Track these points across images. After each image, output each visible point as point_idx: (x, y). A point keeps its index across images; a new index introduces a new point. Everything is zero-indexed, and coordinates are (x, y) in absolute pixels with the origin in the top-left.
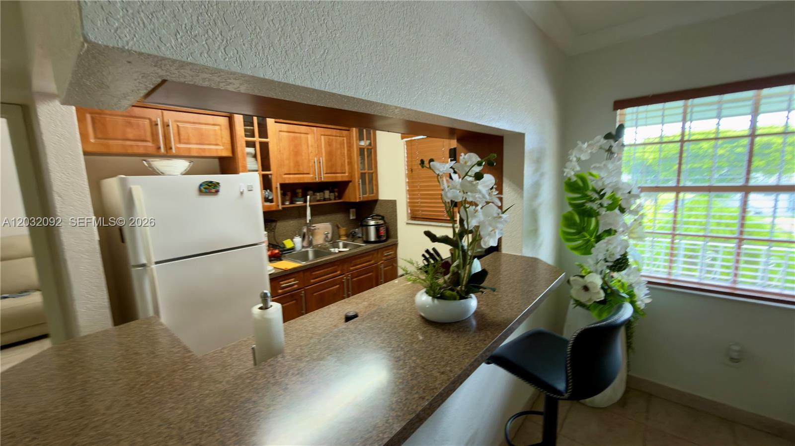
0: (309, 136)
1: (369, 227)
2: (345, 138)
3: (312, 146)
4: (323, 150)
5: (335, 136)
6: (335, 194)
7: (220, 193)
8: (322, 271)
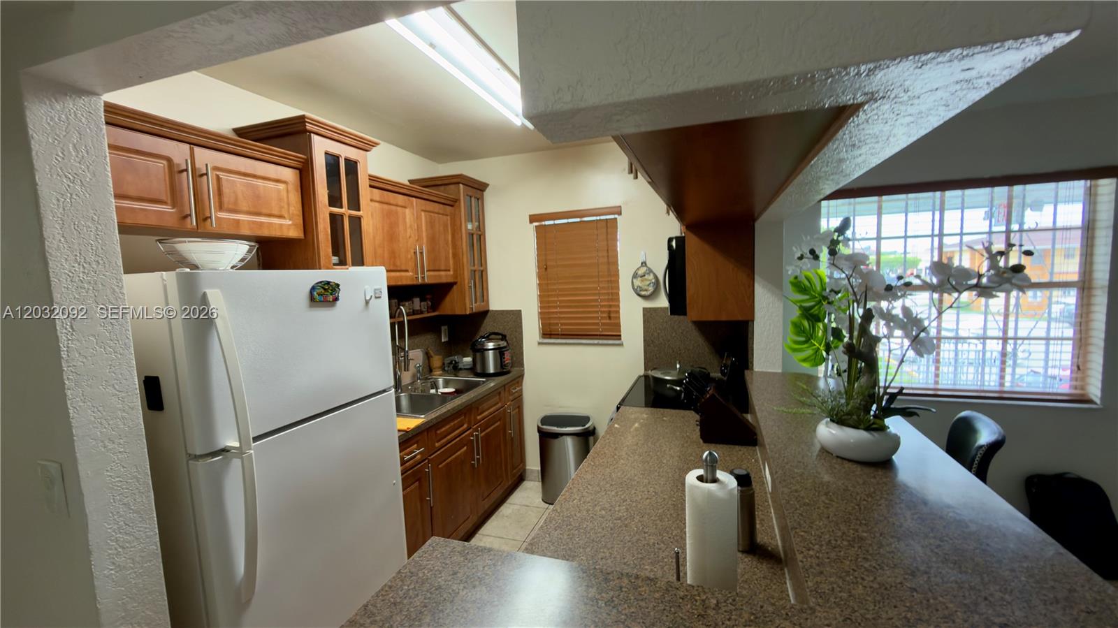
0: (407, 211)
1: (486, 352)
2: (449, 218)
3: (411, 227)
4: (424, 234)
5: (438, 213)
6: (429, 303)
7: (338, 303)
8: (447, 427)
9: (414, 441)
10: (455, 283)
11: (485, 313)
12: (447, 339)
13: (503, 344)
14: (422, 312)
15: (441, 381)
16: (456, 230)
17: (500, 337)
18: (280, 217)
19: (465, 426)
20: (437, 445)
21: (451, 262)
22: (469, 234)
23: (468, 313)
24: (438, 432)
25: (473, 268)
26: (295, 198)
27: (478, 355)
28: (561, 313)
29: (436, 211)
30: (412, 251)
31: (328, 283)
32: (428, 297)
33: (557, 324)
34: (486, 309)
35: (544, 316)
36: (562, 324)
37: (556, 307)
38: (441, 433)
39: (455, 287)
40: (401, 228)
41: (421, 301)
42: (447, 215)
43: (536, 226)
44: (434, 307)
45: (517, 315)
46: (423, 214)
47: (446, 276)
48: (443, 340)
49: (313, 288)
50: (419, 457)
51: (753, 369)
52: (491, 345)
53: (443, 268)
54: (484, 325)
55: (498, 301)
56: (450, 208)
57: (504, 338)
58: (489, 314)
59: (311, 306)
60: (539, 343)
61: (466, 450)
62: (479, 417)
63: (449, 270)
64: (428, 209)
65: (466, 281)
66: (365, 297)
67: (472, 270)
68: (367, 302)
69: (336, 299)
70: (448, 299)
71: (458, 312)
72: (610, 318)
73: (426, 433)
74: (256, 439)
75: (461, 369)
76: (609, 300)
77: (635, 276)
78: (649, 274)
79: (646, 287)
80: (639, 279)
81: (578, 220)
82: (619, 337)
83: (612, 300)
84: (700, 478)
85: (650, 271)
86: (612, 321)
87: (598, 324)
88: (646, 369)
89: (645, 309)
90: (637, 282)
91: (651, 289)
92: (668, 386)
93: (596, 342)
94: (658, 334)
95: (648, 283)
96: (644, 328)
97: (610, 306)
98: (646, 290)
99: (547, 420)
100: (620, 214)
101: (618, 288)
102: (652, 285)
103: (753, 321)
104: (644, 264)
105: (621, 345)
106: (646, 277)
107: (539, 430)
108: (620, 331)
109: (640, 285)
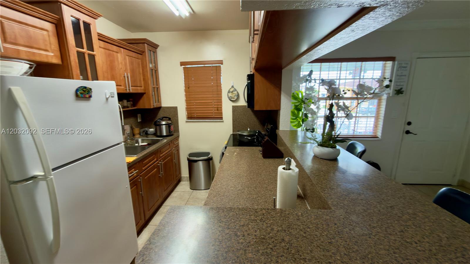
0: (119, 55)
1: (162, 126)
2: (140, 60)
3: (121, 63)
4: (128, 68)
5: (135, 58)
6: (132, 103)
7: (92, 99)
8: (147, 160)
9: (133, 167)
10: (145, 93)
11: (159, 108)
12: (140, 121)
13: (170, 122)
14: (128, 107)
15: (140, 140)
16: (144, 67)
17: (168, 119)
18: (46, 50)
19: (155, 159)
20: (143, 168)
21: (142, 83)
22: (151, 69)
23: (152, 108)
24: (144, 163)
25: (154, 86)
26: (54, 41)
27: (158, 127)
28: (196, 108)
29: (134, 56)
30: (123, 76)
31: (85, 88)
32: (131, 100)
33: (194, 113)
34: (159, 106)
35: (188, 109)
36: (197, 113)
37: (193, 105)
38: (145, 163)
39: (145, 95)
40: (116, 63)
41: (128, 101)
42: (139, 59)
43: (183, 67)
44: (134, 105)
45: (175, 109)
46: (127, 57)
47: (141, 89)
48: (139, 121)
49: (77, 90)
50: (135, 174)
51: (279, 129)
52: (164, 123)
53: (139, 85)
54: (159, 114)
55: (166, 102)
56: (140, 55)
57: (170, 119)
58: (162, 109)
59: (77, 100)
60: (187, 122)
61: (156, 170)
62: (161, 155)
63: (142, 87)
64: (129, 55)
65: (151, 92)
66: (106, 96)
67: (153, 87)
68: (107, 99)
69: (90, 97)
70: (141, 101)
71: (147, 107)
72: (218, 110)
73: (138, 163)
74: (54, 170)
75: (149, 134)
76: (217, 102)
77: (229, 92)
78: (234, 91)
79: (234, 97)
80: (231, 93)
81: (203, 66)
82: (222, 118)
83: (219, 102)
84: (284, 169)
85: (235, 90)
86: (219, 112)
87: (212, 113)
88: (233, 132)
89: (233, 106)
90: (230, 95)
91: (236, 98)
92: (245, 137)
93: (212, 120)
94: (238, 116)
95: (235, 95)
96: (233, 114)
97: (218, 105)
98: (234, 98)
99: (191, 155)
100: (222, 64)
101: (221, 97)
102: (236, 96)
103: (280, 110)
104: (233, 87)
105: (223, 122)
106: (234, 92)
107: (188, 160)
108: (222, 116)
109: (231, 96)
